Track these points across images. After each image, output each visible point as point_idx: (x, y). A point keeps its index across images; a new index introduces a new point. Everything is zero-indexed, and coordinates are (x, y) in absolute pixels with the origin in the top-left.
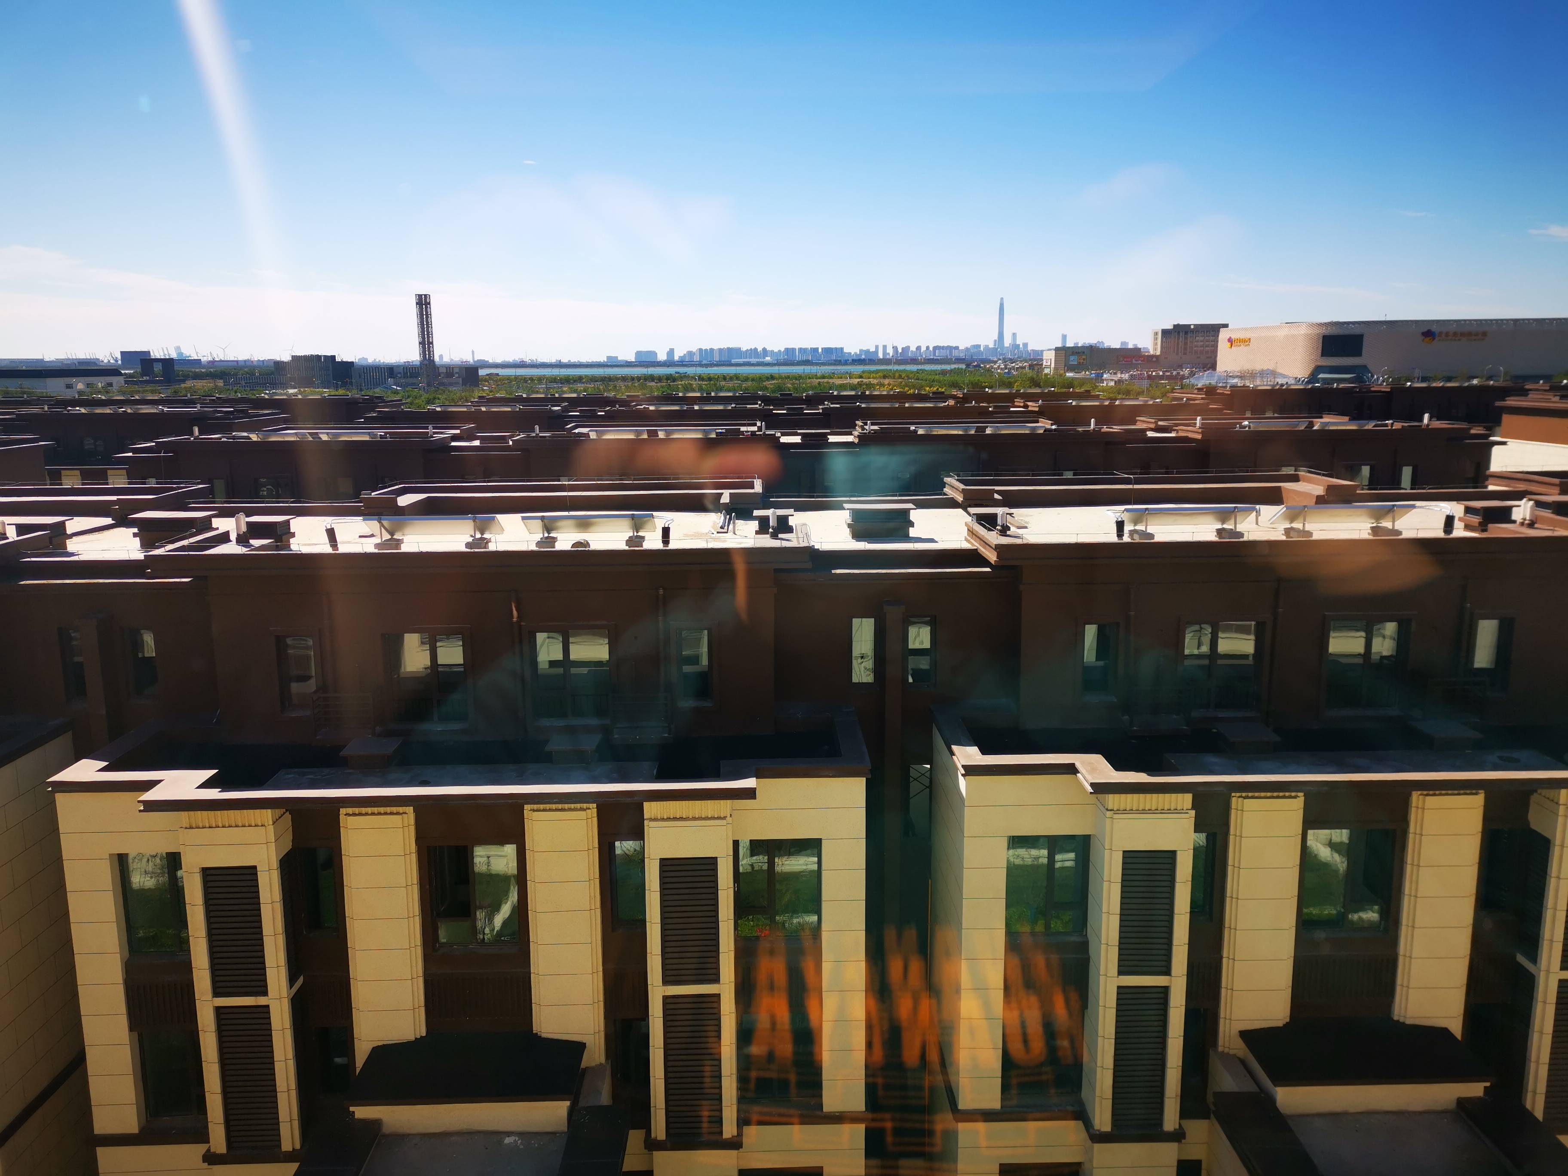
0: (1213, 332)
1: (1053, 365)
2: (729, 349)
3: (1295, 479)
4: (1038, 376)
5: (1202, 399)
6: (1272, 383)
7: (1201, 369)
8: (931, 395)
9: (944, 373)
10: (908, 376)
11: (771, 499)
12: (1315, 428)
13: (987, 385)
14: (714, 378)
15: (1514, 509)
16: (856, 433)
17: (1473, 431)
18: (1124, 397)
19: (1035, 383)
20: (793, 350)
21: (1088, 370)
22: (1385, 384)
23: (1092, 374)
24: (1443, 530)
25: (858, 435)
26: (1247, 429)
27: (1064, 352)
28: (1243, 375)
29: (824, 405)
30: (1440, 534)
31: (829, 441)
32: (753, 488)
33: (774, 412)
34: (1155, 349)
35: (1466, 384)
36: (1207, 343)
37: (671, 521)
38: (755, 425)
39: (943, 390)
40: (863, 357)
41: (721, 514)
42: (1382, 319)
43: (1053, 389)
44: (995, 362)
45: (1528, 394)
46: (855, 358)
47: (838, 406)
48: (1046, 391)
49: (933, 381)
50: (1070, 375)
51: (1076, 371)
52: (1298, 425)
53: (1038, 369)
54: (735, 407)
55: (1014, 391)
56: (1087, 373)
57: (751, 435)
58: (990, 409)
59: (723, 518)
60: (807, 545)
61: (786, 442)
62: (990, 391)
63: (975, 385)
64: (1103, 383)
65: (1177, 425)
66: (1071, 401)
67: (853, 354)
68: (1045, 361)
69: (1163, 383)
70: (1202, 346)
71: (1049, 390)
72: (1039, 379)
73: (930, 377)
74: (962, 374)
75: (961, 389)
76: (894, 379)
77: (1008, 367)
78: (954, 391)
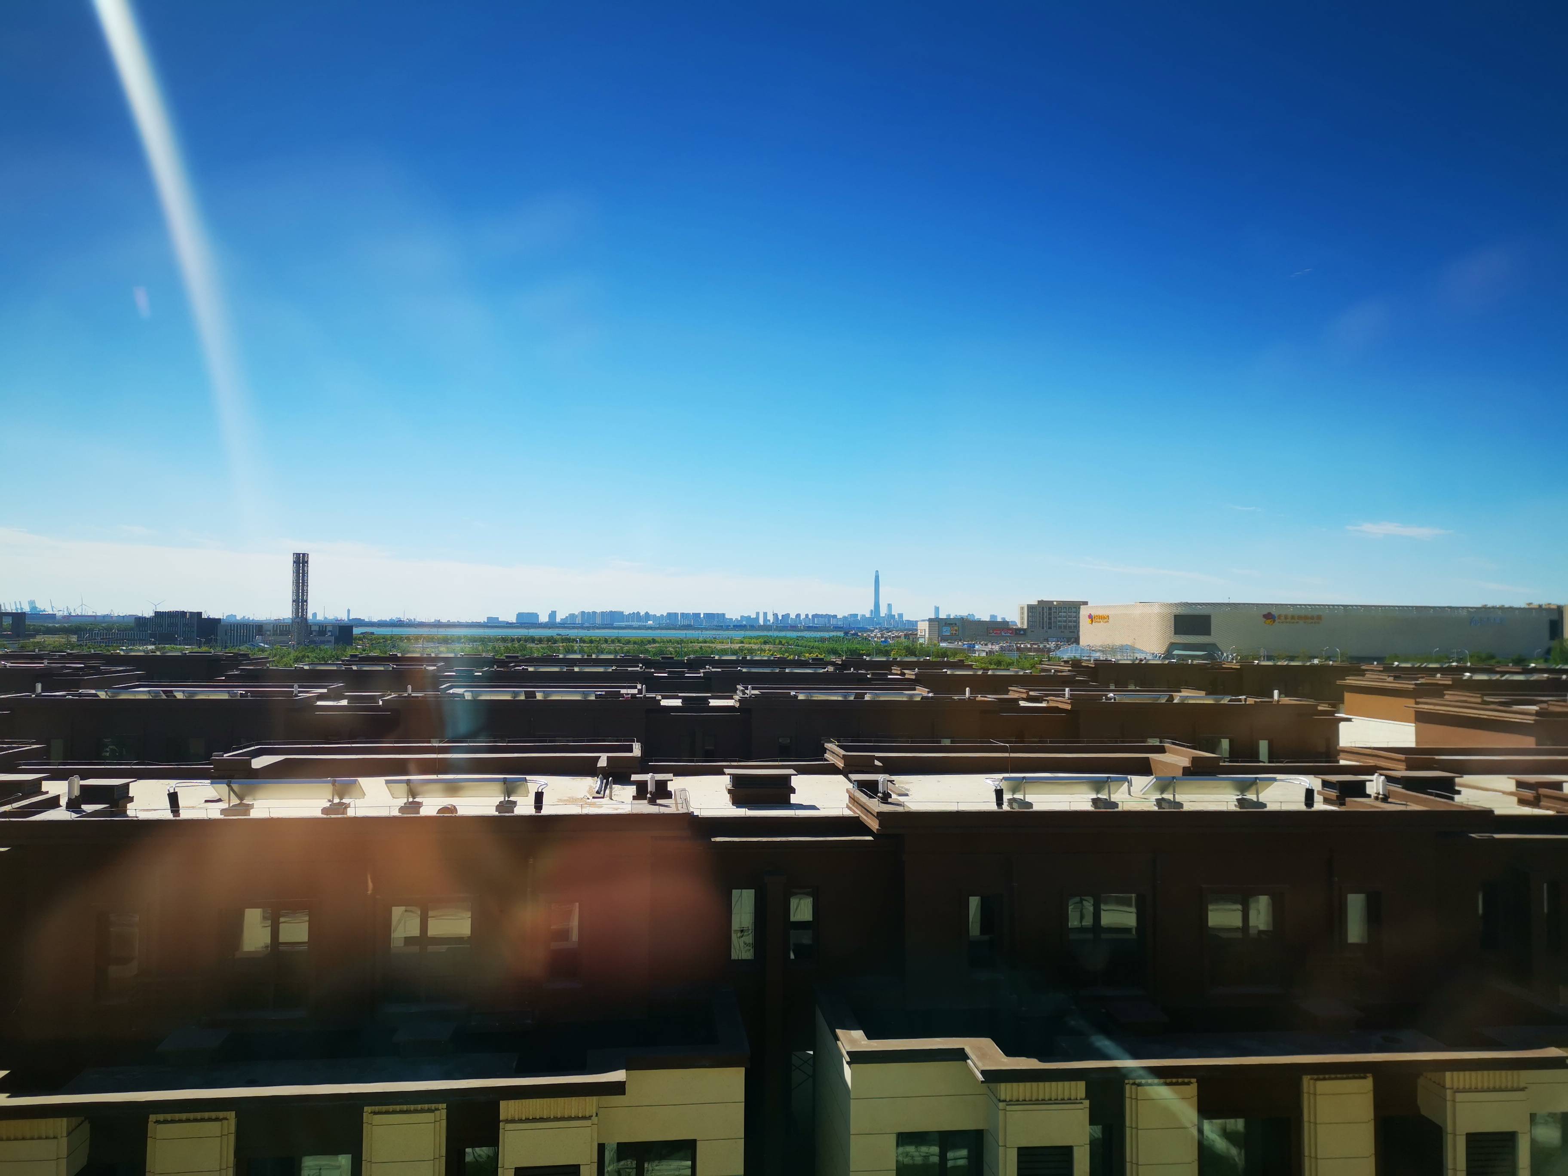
0: (1075, 609)
1: (927, 635)
2: (611, 612)
3: (1161, 750)
4: (913, 645)
5: (1069, 671)
6: (1132, 658)
7: (1066, 643)
8: (810, 661)
9: (823, 640)
10: (788, 643)
11: (649, 764)
12: (1175, 701)
13: (865, 653)
14: (595, 641)
15: (1367, 783)
16: (737, 697)
17: (1320, 708)
18: (995, 667)
19: (911, 652)
20: (676, 614)
21: (960, 640)
22: (1234, 661)
23: (964, 644)
24: (1304, 803)
25: (739, 699)
26: (1113, 701)
27: (937, 623)
28: (1104, 649)
29: (706, 668)
30: (1303, 807)
31: (710, 705)
32: (631, 751)
33: (655, 675)
34: (1022, 623)
35: (1308, 664)
36: (1069, 619)
37: (545, 786)
38: (635, 687)
39: (822, 657)
40: (744, 623)
41: (598, 778)
42: (1227, 601)
43: (928, 658)
44: (872, 631)
45: (1365, 674)
46: (736, 623)
47: (719, 670)
48: (922, 660)
49: (813, 647)
50: (943, 644)
51: (949, 641)
52: (1159, 698)
53: (913, 638)
54: (616, 669)
55: (891, 659)
56: (960, 643)
57: (631, 697)
58: (868, 676)
59: (599, 782)
60: (686, 811)
61: (667, 705)
62: (868, 659)
63: (853, 652)
64: (975, 653)
65: (1047, 695)
66: (946, 670)
67: (734, 620)
68: (919, 631)
69: (1032, 655)
70: (1065, 621)
71: (924, 659)
72: (915, 648)
73: (809, 644)
74: (840, 641)
75: (840, 655)
76: (775, 644)
77: (884, 635)
78: (833, 657)
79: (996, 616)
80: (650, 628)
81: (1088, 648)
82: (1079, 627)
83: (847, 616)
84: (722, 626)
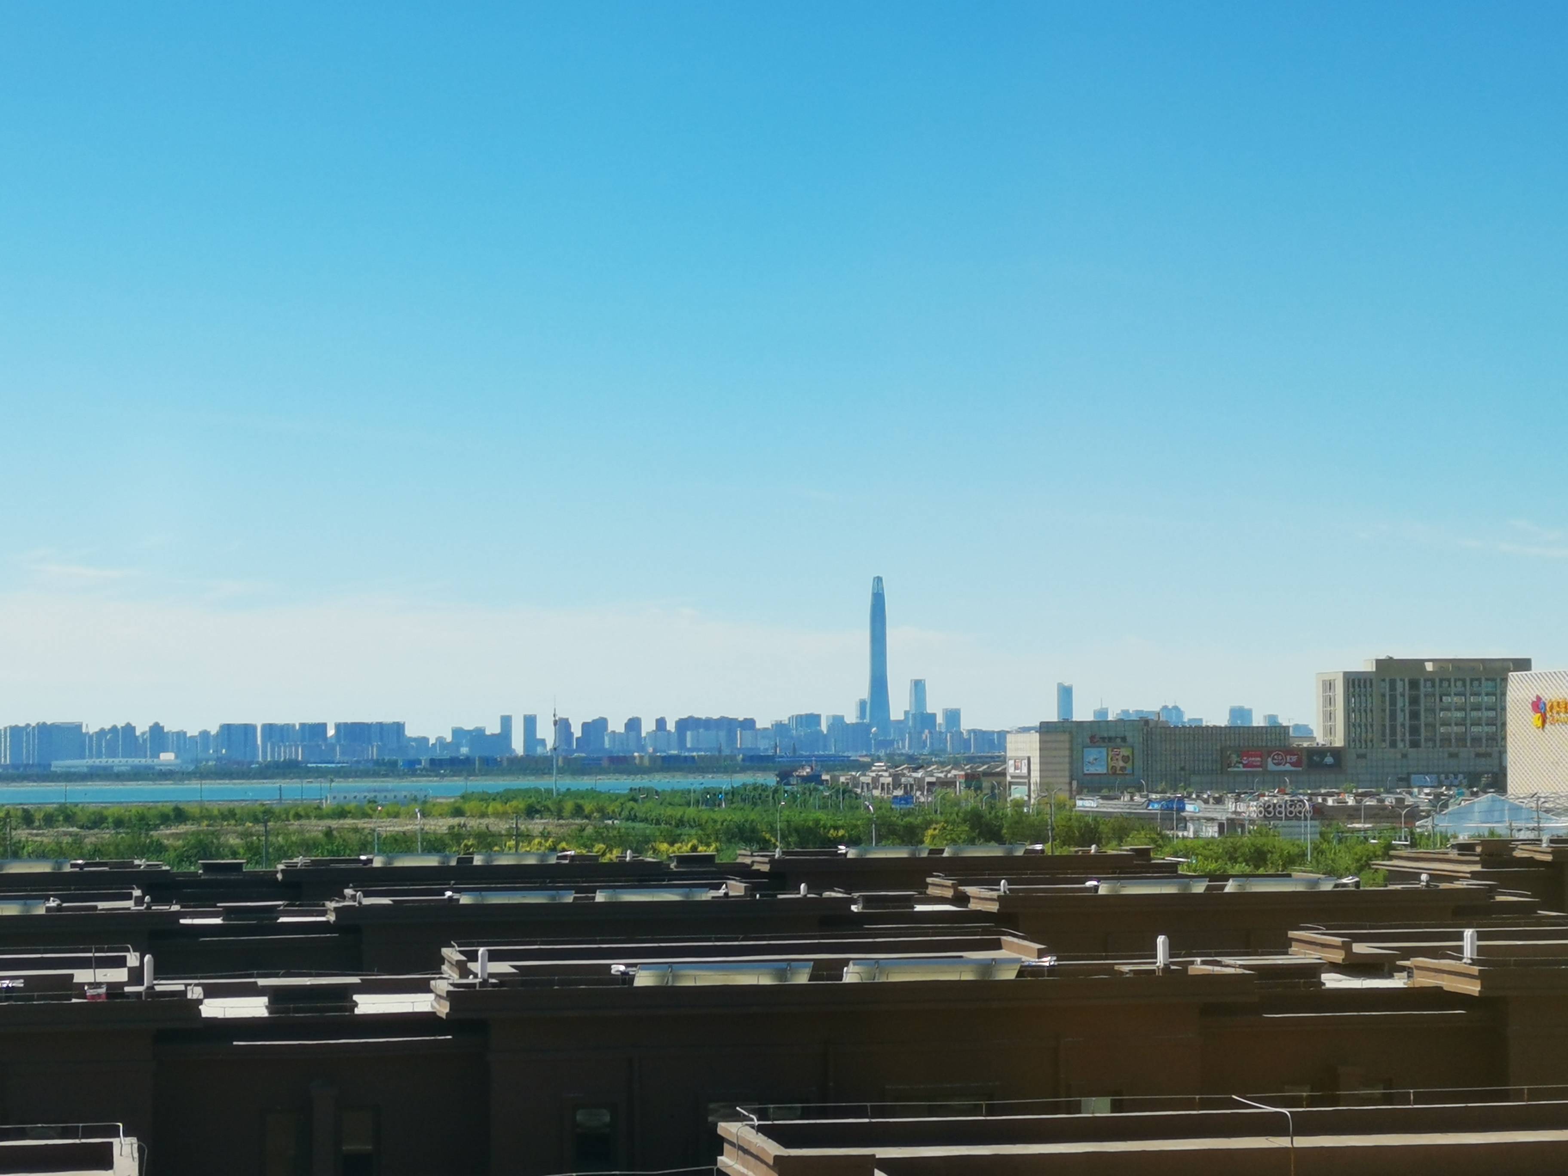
0: (1490, 683)
1: (1035, 776)
4: (992, 807)
5: (1475, 875)
7: (1464, 790)
8: (672, 866)
9: (711, 799)
13: (843, 836)
16: (442, 985)
18: (1248, 870)
19: (985, 828)
21: (1140, 789)
23: (1150, 801)
25: (448, 992)
27: (1066, 737)
29: (343, 897)
31: (357, 1011)
32: (109, 1165)
33: (182, 921)
34: (1330, 731)
36: (1473, 714)
38: (121, 963)
39: (710, 851)
40: (464, 750)
43: (1039, 847)
44: (865, 767)
46: (438, 754)
47: (383, 901)
48: (1020, 853)
49: (681, 823)
50: (1088, 804)
51: (1105, 792)
53: (993, 788)
54: (59, 908)
55: (925, 854)
56: (1137, 798)
57: (107, 995)
58: (854, 908)
61: (220, 1015)
62: (852, 853)
63: (805, 835)
64: (1185, 828)
65: (1408, 954)
66: (1095, 883)
67: (432, 741)
68: (1011, 762)
69: (1359, 830)
70: (1461, 723)
71: (1027, 851)
72: (996, 817)
73: (669, 811)
74: (765, 802)
75: (765, 845)
76: (560, 817)
77: (903, 780)
78: (743, 852)
79: (1250, 712)
80: (166, 775)
81: (1534, 805)
82: (1504, 738)
83: (787, 722)
84: (394, 764)
